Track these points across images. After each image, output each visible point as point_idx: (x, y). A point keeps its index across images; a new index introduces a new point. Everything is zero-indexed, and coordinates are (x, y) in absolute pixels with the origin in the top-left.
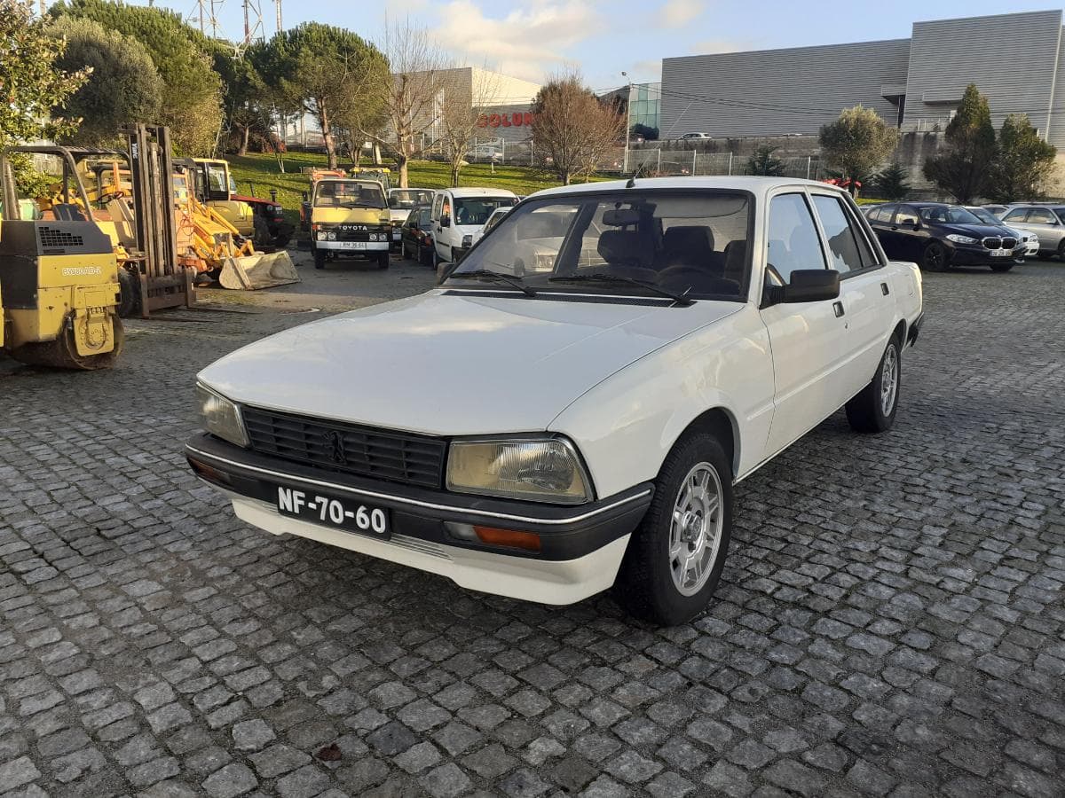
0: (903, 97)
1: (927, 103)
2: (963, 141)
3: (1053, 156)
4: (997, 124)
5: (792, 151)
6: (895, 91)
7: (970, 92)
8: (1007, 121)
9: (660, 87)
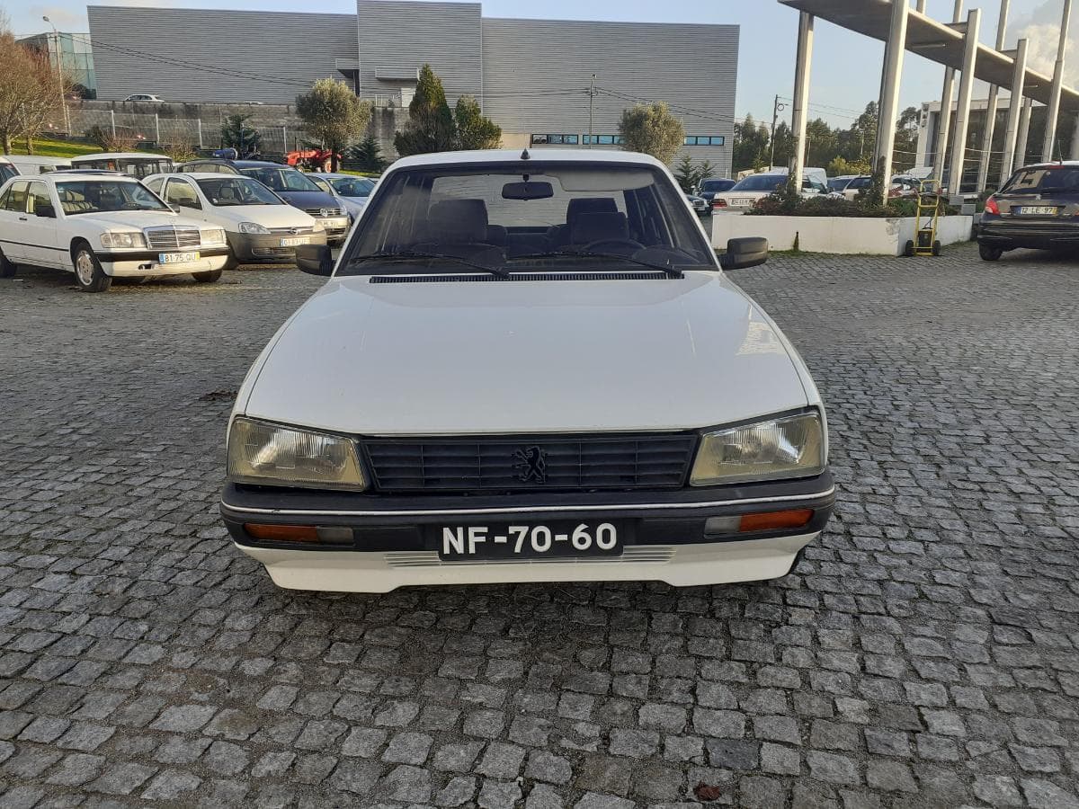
0: (357, 71)
1: (382, 80)
2: (425, 118)
3: (499, 135)
4: (452, 103)
5: (257, 120)
6: (349, 64)
7: (426, 72)
8: (459, 101)
9: (88, 37)
